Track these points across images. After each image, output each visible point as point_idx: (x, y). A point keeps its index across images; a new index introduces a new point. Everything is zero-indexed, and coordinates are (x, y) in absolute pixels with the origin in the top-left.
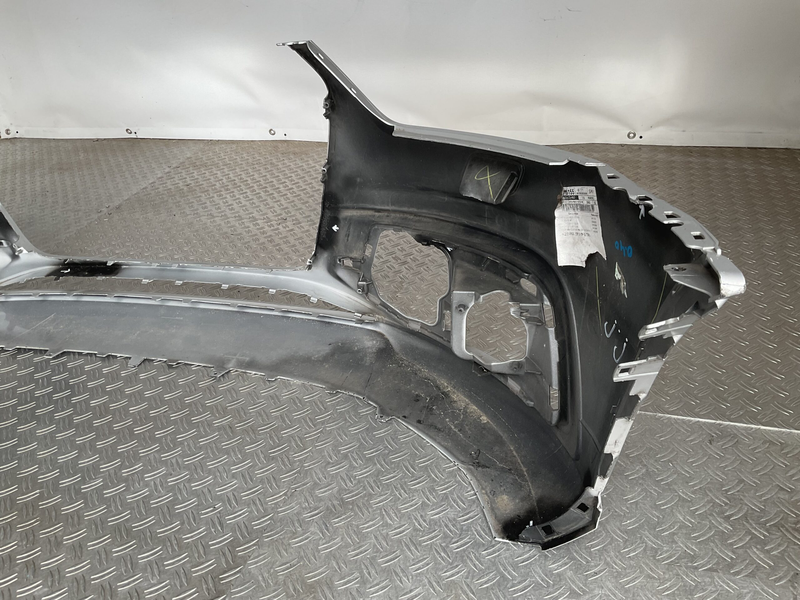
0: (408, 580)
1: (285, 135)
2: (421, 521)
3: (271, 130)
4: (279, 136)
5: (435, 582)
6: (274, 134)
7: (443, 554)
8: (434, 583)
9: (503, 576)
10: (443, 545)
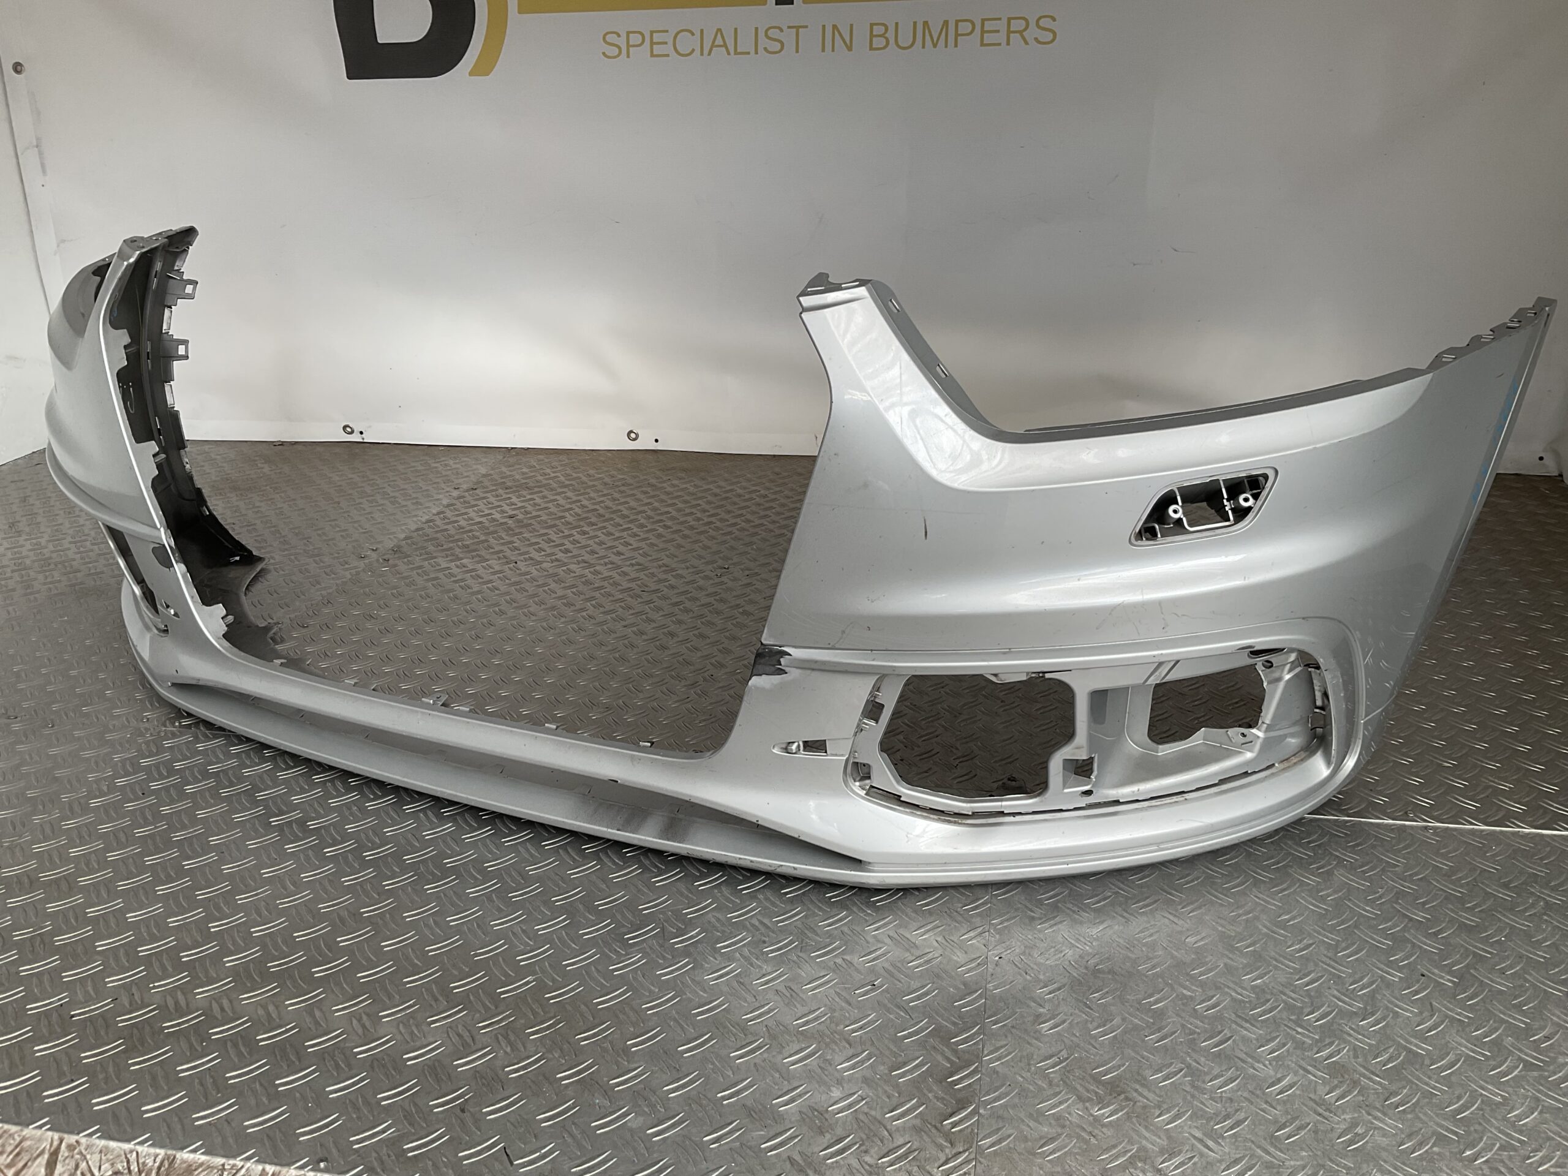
0: (1265, 1066)
1: (657, 441)
2: (1239, 990)
3: (631, 432)
4: (645, 443)
5: (1311, 1066)
6: (634, 440)
7: (1300, 1030)
8: (1309, 1068)
9: (1410, 1051)
10: (1293, 1017)
